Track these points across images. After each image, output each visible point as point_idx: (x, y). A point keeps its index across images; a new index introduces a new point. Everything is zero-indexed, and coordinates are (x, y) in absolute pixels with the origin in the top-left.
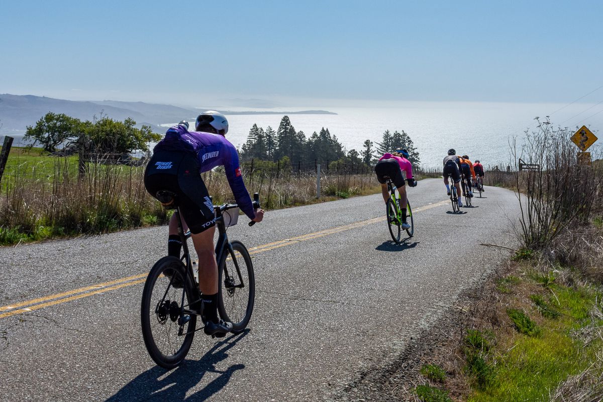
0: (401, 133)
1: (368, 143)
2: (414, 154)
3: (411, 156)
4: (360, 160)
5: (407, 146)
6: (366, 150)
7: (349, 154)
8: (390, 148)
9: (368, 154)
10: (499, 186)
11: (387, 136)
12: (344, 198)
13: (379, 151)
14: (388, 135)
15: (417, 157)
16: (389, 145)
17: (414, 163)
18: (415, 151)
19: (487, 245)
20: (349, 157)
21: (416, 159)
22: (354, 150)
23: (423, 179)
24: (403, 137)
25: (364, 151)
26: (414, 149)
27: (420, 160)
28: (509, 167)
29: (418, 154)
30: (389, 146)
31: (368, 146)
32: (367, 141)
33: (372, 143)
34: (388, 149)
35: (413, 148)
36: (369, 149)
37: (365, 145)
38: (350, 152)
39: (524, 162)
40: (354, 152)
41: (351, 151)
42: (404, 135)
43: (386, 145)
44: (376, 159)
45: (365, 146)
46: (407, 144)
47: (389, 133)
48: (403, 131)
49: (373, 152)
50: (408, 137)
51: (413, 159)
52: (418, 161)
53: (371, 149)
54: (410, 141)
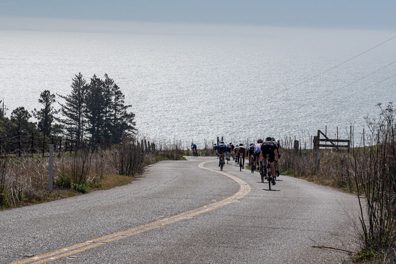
0: (103, 79)
1: (46, 97)
2: (126, 116)
3: (119, 119)
4: (33, 125)
5: (113, 101)
6: (44, 107)
7: (14, 115)
8: (83, 104)
9: (46, 115)
10: (288, 174)
11: (78, 83)
12: (83, 192)
13: (66, 110)
14: (80, 81)
15: (131, 121)
16: (82, 99)
17: (127, 131)
18: (129, 111)
19: (320, 248)
20: (13, 120)
21: (129, 124)
22: (23, 108)
23: (157, 161)
24: (106, 86)
25: (39, 110)
26: (126, 107)
27: (135, 127)
28: (297, 143)
29: (132, 115)
30: (82, 101)
31: (47, 101)
32: (45, 92)
33: (54, 96)
34: (80, 105)
35: (125, 105)
36: (48, 106)
37: (42, 99)
38: (15, 112)
39: (325, 136)
40: (21, 113)
41: (17, 109)
42: (109, 81)
43: (77, 99)
44: (58, 123)
45: (41, 101)
46: (113, 98)
47: (82, 78)
48: (106, 75)
49: (56, 112)
50: (116, 87)
51: (125, 124)
52: (132, 128)
53: (51, 106)
54: (119, 94)
